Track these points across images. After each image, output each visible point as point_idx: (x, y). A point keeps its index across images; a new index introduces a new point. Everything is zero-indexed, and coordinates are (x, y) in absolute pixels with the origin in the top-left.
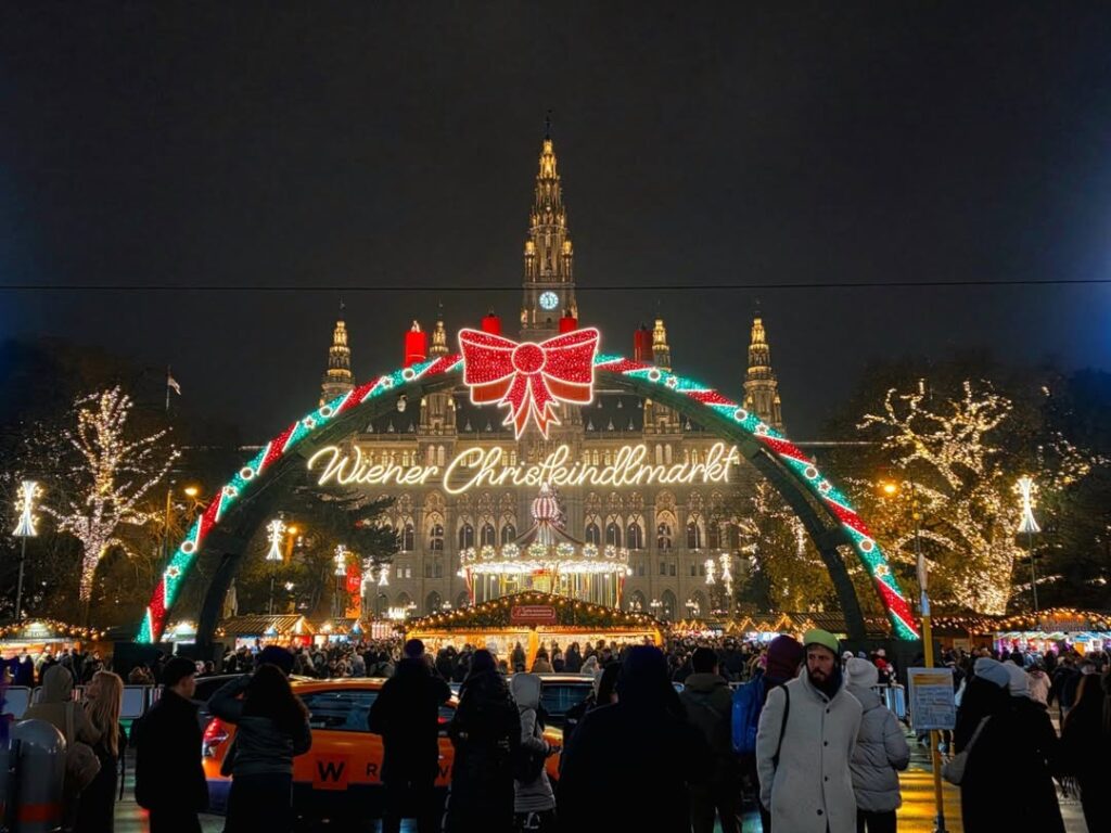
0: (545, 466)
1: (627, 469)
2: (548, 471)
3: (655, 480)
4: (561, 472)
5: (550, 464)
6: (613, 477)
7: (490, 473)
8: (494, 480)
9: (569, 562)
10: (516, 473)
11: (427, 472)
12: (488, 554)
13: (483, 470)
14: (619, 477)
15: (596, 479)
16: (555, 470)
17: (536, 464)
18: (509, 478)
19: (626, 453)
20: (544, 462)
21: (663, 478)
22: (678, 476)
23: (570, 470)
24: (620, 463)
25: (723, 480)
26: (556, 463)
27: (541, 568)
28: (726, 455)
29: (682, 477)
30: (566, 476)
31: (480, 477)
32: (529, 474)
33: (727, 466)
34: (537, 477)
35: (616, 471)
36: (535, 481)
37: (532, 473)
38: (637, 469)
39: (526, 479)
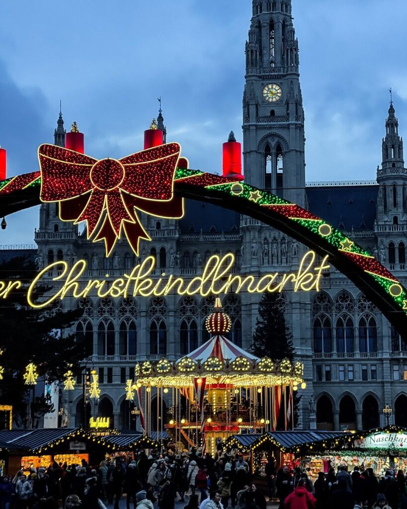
0: (130, 278)
1: (214, 280)
2: (133, 282)
3: (244, 290)
4: (148, 283)
5: (135, 275)
6: (201, 288)
7: (74, 287)
8: (78, 293)
9: (246, 376)
10: (100, 285)
11: (10, 286)
12: (163, 368)
13: (66, 284)
14: (206, 287)
15: (182, 290)
16: (140, 281)
17: (121, 276)
18: (94, 290)
19: (214, 261)
20: (129, 274)
21: (252, 289)
22: (268, 287)
23: (155, 282)
24: (208, 273)
25: (314, 289)
26: (142, 274)
27: (215, 382)
28: (317, 263)
29: (272, 287)
30: (152, 287)
31: (64, 291)
32: (113, 286)
33: (319, 275)
34: (122, 288)
35: (203, 281)
36: (120, 293)
37: (117, 285)
38: (224, 279)
39: (111, 291)
